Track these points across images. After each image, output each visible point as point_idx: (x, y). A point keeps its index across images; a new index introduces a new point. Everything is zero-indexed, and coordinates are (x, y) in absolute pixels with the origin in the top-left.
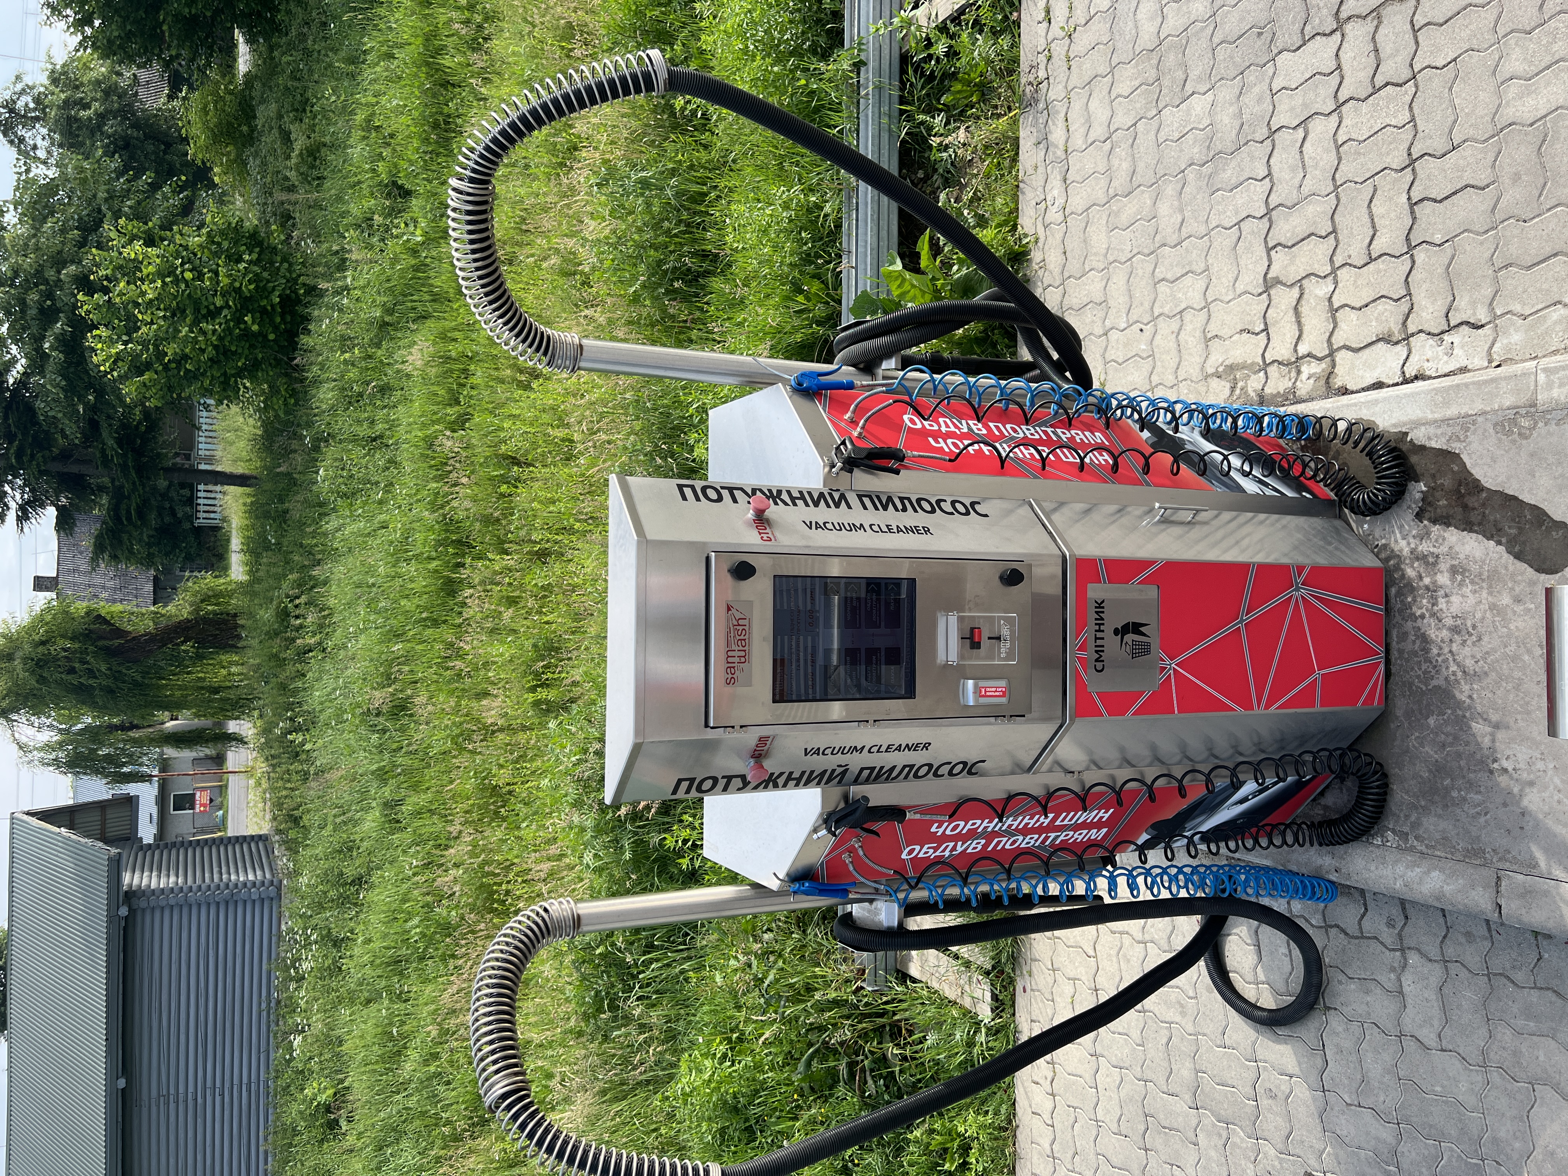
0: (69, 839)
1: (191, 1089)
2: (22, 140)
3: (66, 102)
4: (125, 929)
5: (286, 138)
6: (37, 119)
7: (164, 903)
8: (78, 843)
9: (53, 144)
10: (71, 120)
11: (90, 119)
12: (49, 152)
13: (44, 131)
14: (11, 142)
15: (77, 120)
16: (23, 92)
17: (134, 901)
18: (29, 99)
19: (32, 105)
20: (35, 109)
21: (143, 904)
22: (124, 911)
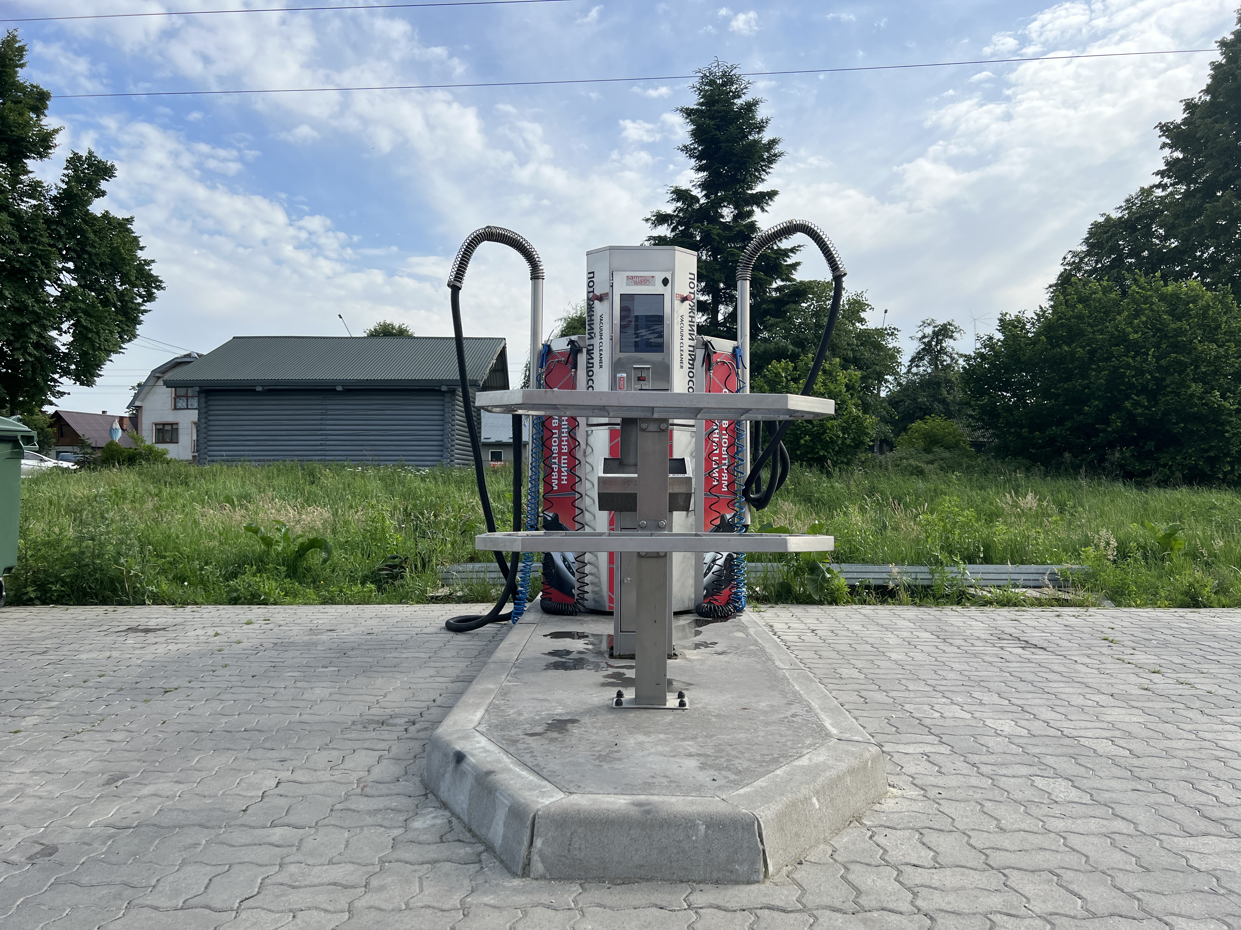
0: (489, 363)
1: (328, 427)
2: (922, 359)
3: (949, 381)
4: (433, 390)
5: (931, 462)
6: (936, 366)
7: (446, 410)
8: (487, 367)
9: (921, 376)
10: (938, 384)
11: (941, 395)
12: (916, 374)
13: (929, 370)
14: (919, 353)
15: (939, 387)
16: (952, 359)
17: (449, 395)
18: (949, 362)
19: (945, 363)
20: (942, 365)
21: (447, 400)
22: (444, 388)
